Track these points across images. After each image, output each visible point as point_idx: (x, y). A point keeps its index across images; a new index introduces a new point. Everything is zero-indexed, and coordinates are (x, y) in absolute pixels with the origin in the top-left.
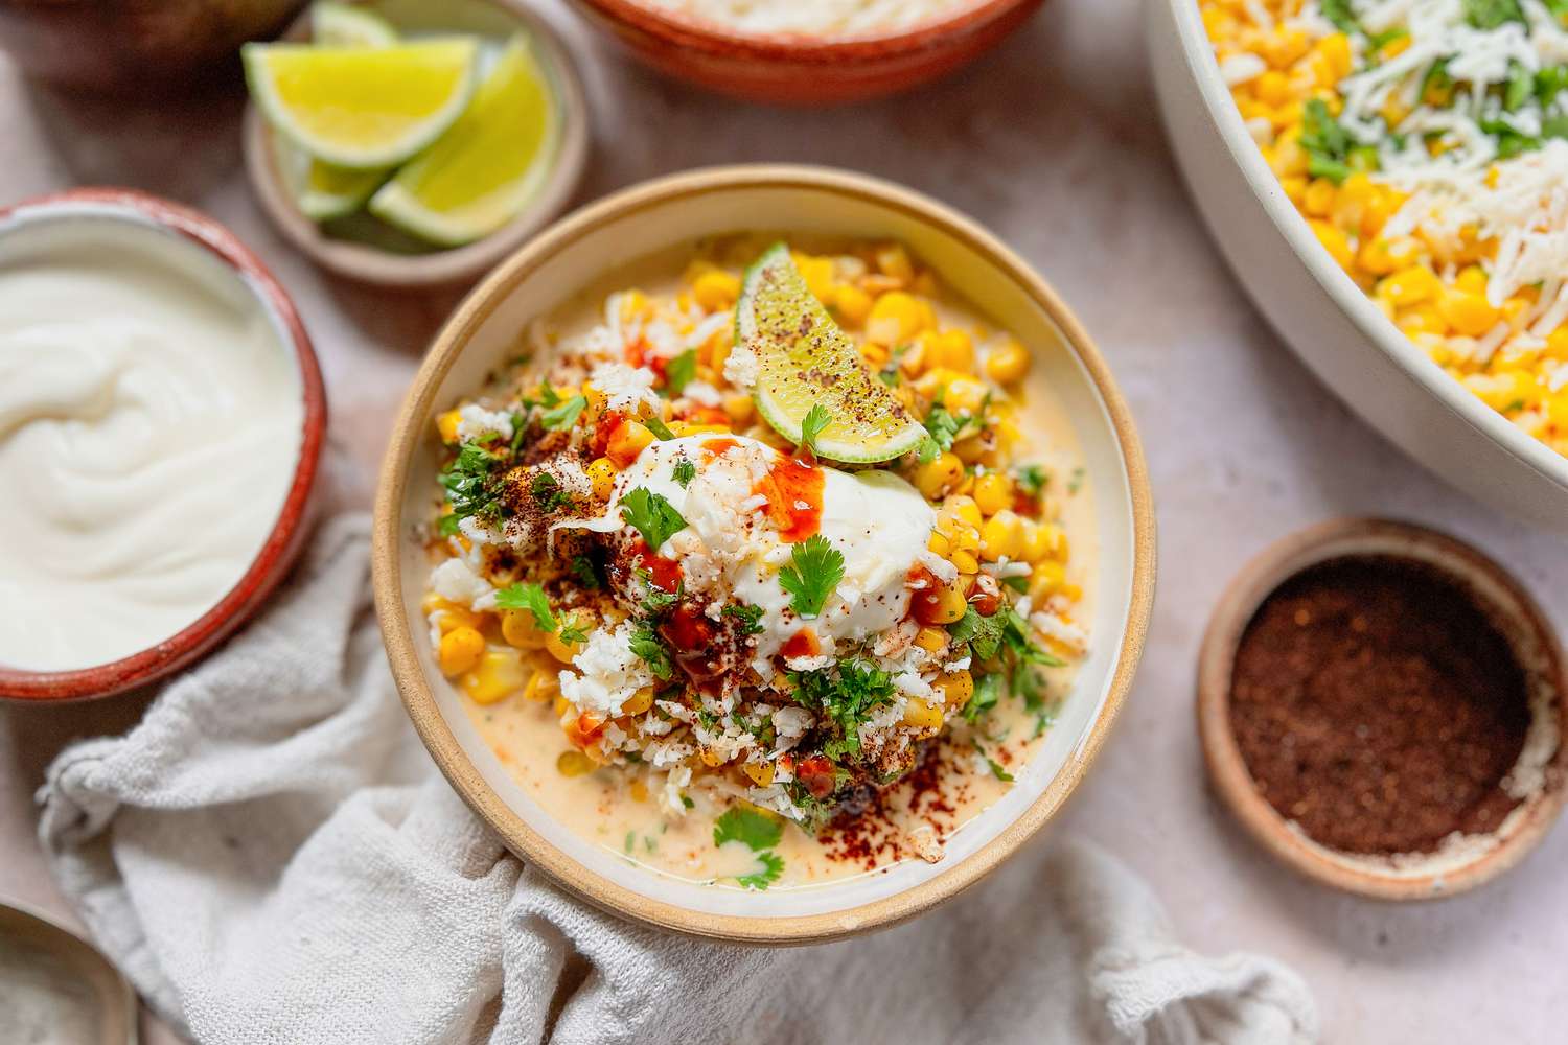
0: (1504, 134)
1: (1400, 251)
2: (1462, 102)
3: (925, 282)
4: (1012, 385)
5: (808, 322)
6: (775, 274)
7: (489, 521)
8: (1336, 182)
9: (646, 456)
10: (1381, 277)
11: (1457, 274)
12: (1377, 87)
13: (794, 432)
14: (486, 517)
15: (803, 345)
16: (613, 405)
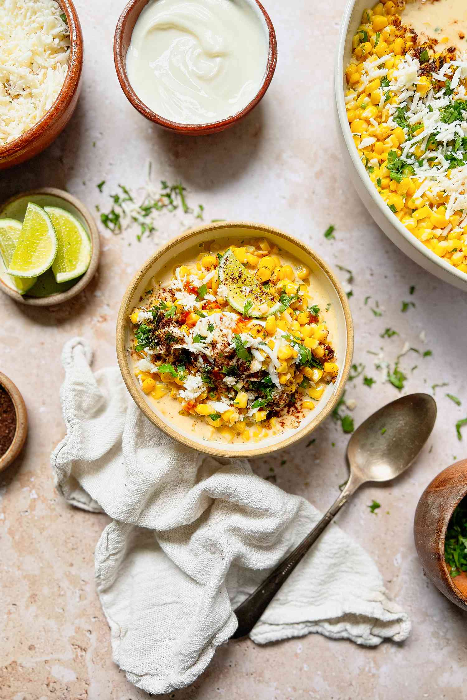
0: (453, 159)
1: (419, 202)
2: (440, 148)
3: (275, 250)
4: (306, 280)
5: (241, 273)
6: (229, 259)
7: (152, 348)
8: (398, 182)
9: (198, 323)
10: (414, 210)
11: (437, 208)
12: (412, 145)
13: (241, 310)
14: (152, 347)
15: (240, 281)
16: (186, 309)
